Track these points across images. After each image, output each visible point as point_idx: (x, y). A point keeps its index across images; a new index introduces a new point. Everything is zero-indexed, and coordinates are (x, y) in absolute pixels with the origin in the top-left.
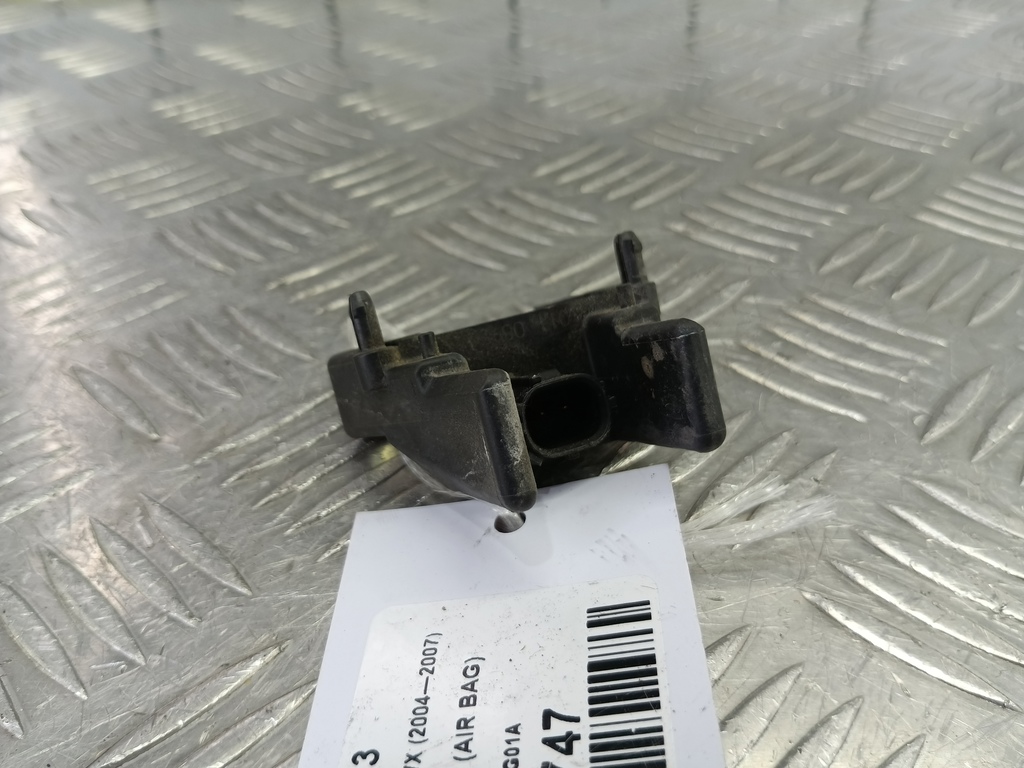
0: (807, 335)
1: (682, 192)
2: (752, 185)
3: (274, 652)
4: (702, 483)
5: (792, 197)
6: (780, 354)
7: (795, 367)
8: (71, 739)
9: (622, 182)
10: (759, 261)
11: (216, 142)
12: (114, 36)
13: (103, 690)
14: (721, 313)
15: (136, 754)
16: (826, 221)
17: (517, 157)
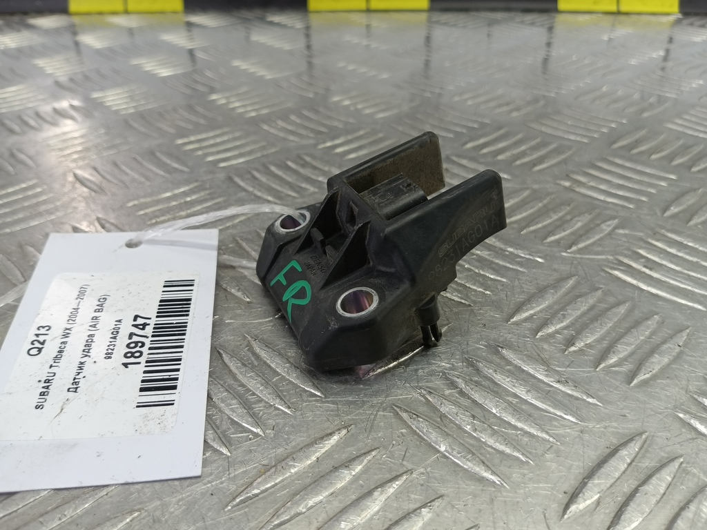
0: (662, 255)
1: (565, 161)
2: (611, 159)
3: (344, 432)
4: (605, 344)
5: (639, 168)
6: (645, 266)
7: (655, 275)
8: (223, 479)
9: (523, 154)
10: (623, 207)
11: (255, 122)
12: (172, 49)
13: (239, 451)
14: (601, 239)
15: (267, 490)
16: (663, 184)
17: (451, 136)
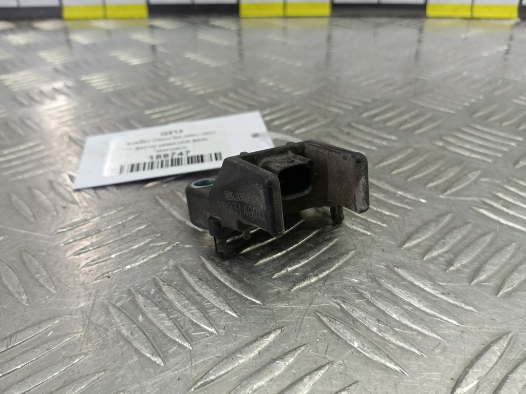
0: (515, 198)
1: (438, 127)
2: (472, 125)
3: (279, 331)
4: (476, 265)
5: (494, 132)
6: (503, 206)
7: (511, 212)
8: (187, 367)
9: (406, 122)
10: (484, 161)
11: (203, 98)
12: (139, 45)
13: (199, 346)
14: (469, 185)
15: (221, 376)
16: (513, 144)
17: (350, 108)
